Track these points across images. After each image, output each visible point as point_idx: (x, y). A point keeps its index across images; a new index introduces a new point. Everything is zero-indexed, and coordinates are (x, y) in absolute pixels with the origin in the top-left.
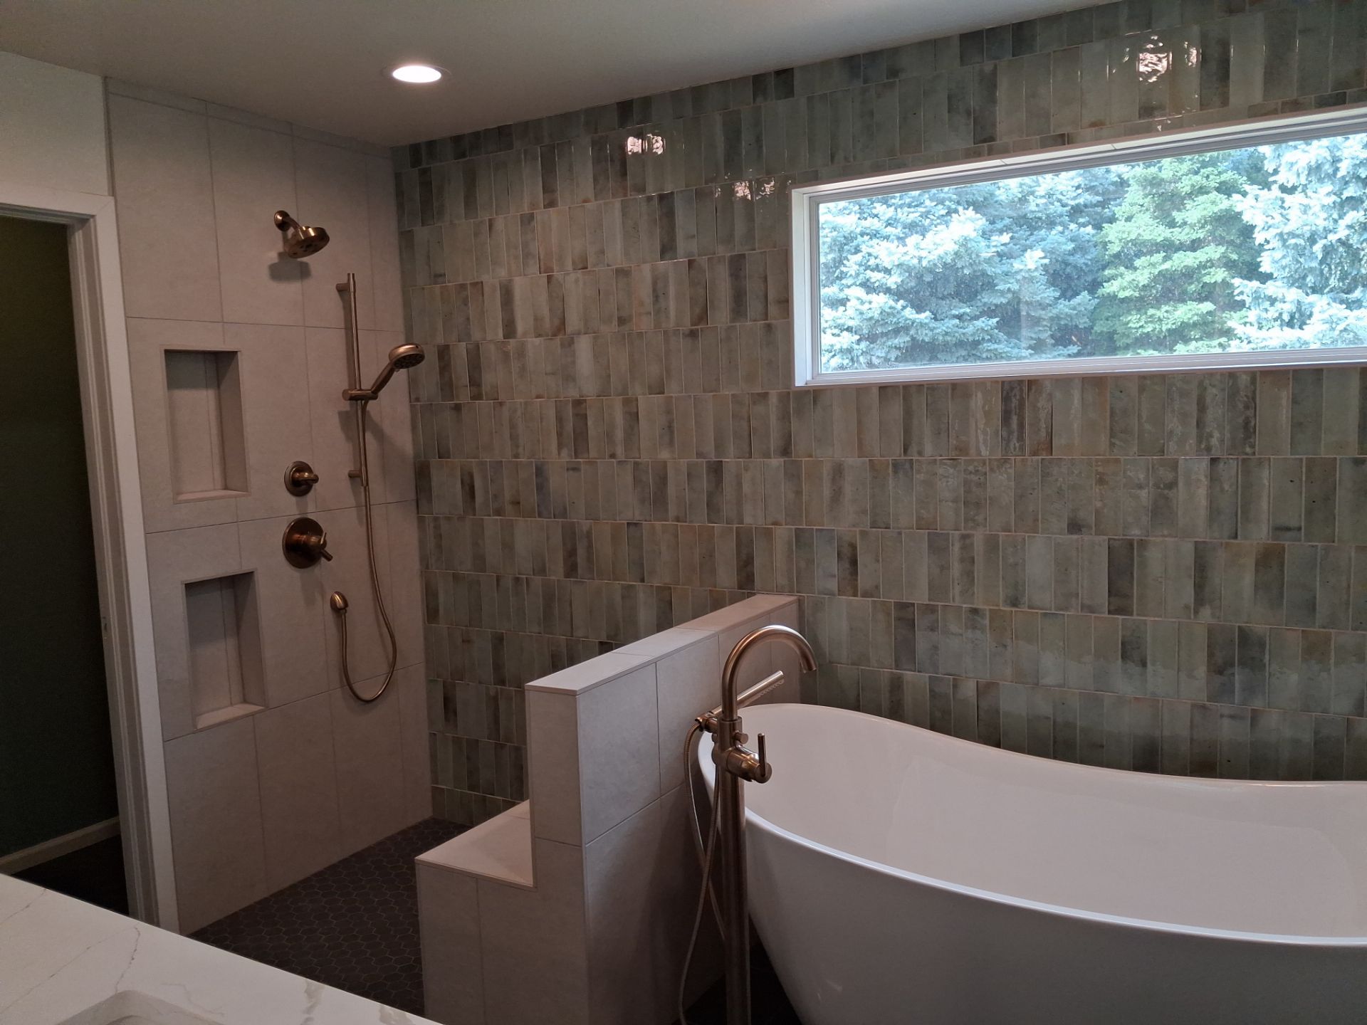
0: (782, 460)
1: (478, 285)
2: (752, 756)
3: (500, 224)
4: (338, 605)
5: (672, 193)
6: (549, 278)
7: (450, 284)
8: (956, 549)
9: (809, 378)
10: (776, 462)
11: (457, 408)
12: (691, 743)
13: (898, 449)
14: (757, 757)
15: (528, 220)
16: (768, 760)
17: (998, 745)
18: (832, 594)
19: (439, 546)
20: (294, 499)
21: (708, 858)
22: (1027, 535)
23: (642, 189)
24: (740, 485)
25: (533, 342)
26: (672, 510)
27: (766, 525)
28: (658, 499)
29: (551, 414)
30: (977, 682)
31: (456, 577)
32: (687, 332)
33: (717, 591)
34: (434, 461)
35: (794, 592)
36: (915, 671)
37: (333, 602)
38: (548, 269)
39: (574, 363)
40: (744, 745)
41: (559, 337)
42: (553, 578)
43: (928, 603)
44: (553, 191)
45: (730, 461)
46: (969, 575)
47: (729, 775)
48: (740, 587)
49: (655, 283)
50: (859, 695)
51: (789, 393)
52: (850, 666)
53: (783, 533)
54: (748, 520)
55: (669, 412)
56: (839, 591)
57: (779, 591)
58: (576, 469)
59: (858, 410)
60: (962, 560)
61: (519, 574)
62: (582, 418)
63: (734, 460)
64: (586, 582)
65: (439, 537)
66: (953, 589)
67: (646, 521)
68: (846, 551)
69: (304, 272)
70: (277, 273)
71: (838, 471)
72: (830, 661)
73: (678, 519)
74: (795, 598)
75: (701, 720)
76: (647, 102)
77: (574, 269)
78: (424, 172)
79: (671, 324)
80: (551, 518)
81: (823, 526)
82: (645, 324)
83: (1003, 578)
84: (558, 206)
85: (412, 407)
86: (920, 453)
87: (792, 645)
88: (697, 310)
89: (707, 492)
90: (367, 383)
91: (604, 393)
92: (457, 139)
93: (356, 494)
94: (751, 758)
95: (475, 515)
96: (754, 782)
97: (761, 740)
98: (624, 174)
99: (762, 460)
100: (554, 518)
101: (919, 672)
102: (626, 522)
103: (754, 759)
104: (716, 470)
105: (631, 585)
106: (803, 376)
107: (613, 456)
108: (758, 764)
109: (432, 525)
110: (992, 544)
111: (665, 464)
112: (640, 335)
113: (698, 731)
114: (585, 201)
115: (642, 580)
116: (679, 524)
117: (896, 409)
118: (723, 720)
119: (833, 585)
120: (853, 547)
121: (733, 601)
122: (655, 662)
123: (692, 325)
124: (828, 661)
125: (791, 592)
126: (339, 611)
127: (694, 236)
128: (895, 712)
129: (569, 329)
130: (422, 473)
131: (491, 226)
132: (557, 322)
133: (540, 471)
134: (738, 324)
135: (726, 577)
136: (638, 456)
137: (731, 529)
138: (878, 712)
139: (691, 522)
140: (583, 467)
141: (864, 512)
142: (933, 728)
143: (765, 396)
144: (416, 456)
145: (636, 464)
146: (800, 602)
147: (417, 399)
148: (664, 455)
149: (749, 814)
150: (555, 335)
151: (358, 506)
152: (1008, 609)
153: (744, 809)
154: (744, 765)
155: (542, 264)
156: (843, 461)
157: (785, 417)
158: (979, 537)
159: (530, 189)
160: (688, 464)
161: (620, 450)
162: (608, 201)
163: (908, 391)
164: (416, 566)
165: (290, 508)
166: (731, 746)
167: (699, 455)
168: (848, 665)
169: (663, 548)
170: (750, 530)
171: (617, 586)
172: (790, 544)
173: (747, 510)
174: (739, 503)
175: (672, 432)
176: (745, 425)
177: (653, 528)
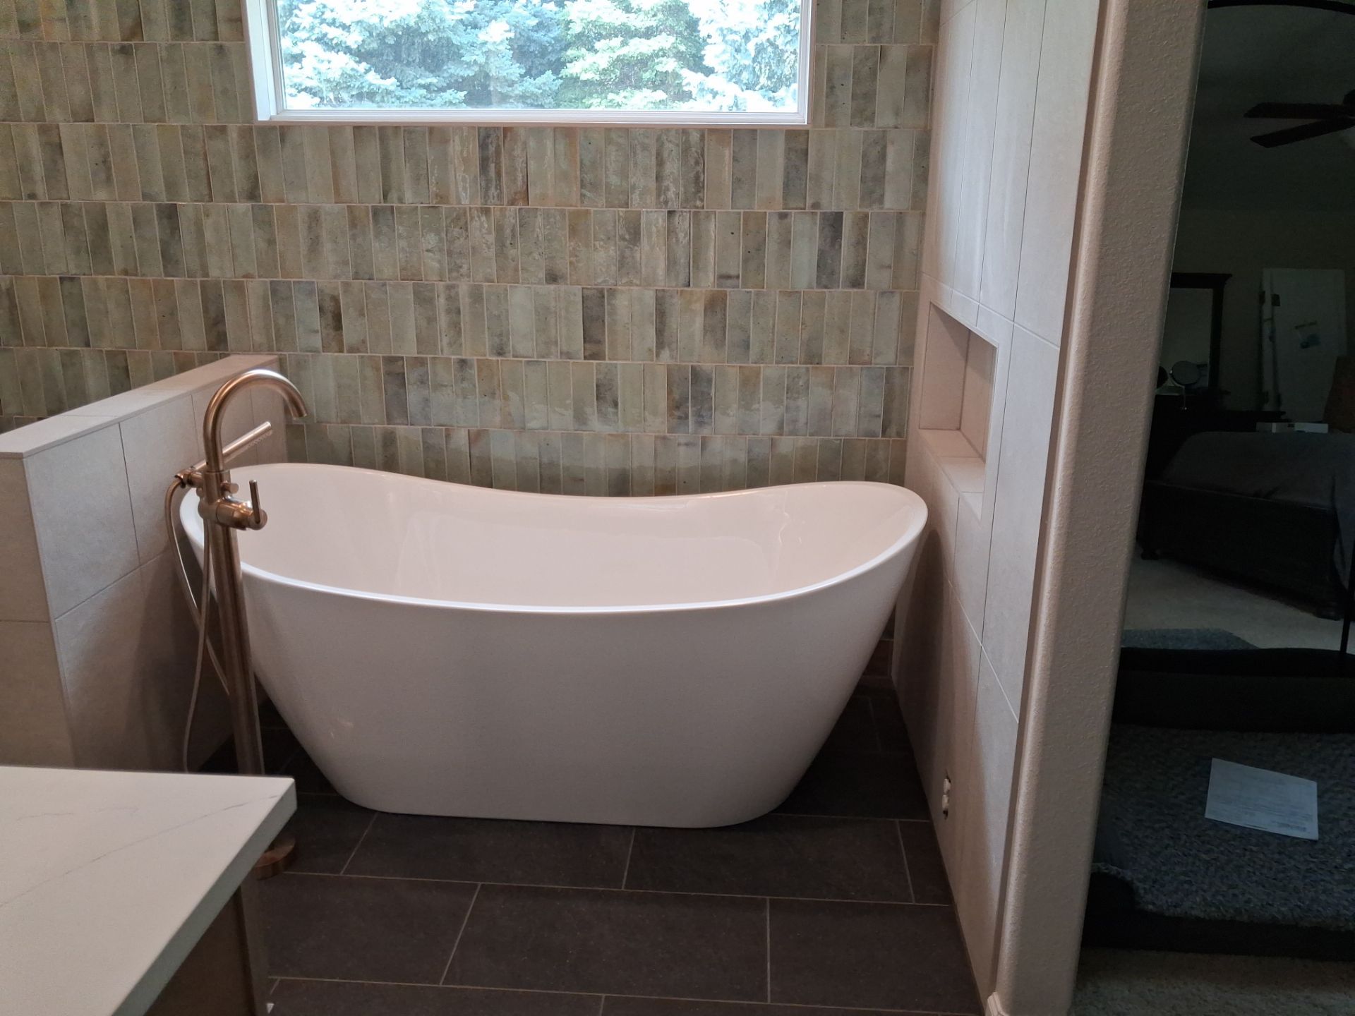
0: (250, 204)
2: (244, 504)
8: (441, 302)
9: (273, 113)
10: (243, 207)
12: (173, 500)
13: (378, 195)
14: (249, 504)
16: (262, 506)
17: (491, 486)
18: (316, 351)
21: (204, 615)
22: (509, 285)
24: (201, 232)
26: (118, 263)
27: (235, 277)
28: (99, 248)
30: (469, 431)
32: (117, 48)
33: (183, 355)
35: (273, 351)
36: (407, 425)
40: (234, 495)
43: (416, 355)
45: (187, 205)
46: (456, 326)
47: (219, 528)
48: (211, 348)
50: (351, 453)
51: (251, 128)
52: (340, 425)
53: (255, 288)
54: (214, 273)
55: (102, 144)
56: (323, 347)
57: (257, 350)
59: (333, 153)
60: (448, 311)
63: (191, 203)
66: (441, 341)
67: (84, 275)
68: (329, 305)
71: (314, 218)
72: (318, 422)
73: (126, 272)
74: (276, 356)
75: (182, 477)
79: (95, 36)
81: (302, 278)
82: (58, 33)
83: (488, 328)
86: (401, 200)
87: (280, 391)
88: (129, 22)
89: (161, 240)
94: (243, 507)
96: (249, 531)
97: (253, 487)
99: (225, 204)
101: (411, 425)
102: (58, 276)
103: (248, 508)
104: (170, 214)
105: (74, 351)
106: (266, 110)
107: (32, 196)
108: (252, 512)
110: (476, 296)
111: (103, 206)
112: (53, 47)
113: (179, 488)
115: (88, 345)
116: (128, 278)
117: (373, 152)
118: (208, 472)
119: (317, 341)
120: (336, 300)
121: (204, 361)
122: (118, 422)
123: (122, 40)
124: (315, 422)
125: (270, 350)
128: (390, 465)
134: (182, 43)
135: (193, 336)
136: (65, 196)
137: (194, 284)
138: (371, 466)
139: (143, 275)
141: (346, 263)
142: (428, 476)
143: (223, 130)
145: (65, 207)
146: (282, 362)
148: (101, 195)
149: (246, 567)
152: (494, 358)
153: (239, 563)
154: (236, 515)
156: (319, 207)
157: (248, 156)
158: (463, 288)
160: (132, 207)
161: (41, 189)
163: (384, 133)
166: (219, 497)
167: (146, 196)
168: (338, 423)
169: (111, 306)
170: (217, 284)
171: (55, 352)
172: (265, 298)
173: (213, 261)
174: (202, 253)
175: (109, 169)
176: (201, 163)
177: (95, 282)
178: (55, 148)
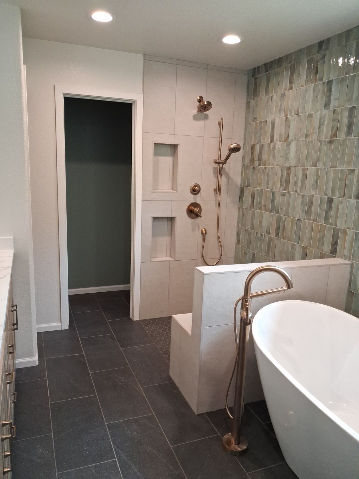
0: (356, 200)
1: (266, 121)
3: (274, 98)
4: (203, 233)
5: (332, 80)
6: (286, 118)
7: (258, 122)
10: (353, 201)
11: (254, 168)
15: (283, 95)
19: (243, 218)
20: (192, 195)
23: (321, 79)
24: (338, 209)
25: (278, 145)
26: (313, 217)
27: (345, 228)
28: (308, 211)
29: (280, 172)
31: (245, 230)
32: (329, 141)
33: (323, 253)
34: (245, 187)
37: (202, 231)
38: (287, 115)
39: (289, 152)
41: (286, 142)
42: (271, 236)
44: (292, 83)
45: (336, 199)
48: (331, 253)
49: (320, 119)
53: (350, 233)
54: (338, 225)
55: (317, 175)
57: (345, 258)
58: (284, 195)
61: (262, 233)
62: (289, 175)
64: (281, 240)
65: (243, 215)
67: (303, 219)
69: (206, 117)
70: (195, 118)
73: (314, 220)
74: (351, 262)
76: (329, 40)
77: (294, 115)
78: (256, 79)
79: (323, 137)
80: (274, 213)
82: (314, 137)
84: (293, 89)
85: (242, 167)
88: (334, 132)
89: (326, 210)
90: (223, 158)
91: (297, 166)
92: (266, 65)
93: (216, 197)
95: (253, 209)
98: (316, 73)
99: (348, 199)
100: (275, 213)
102: (296, 219)
104: (330, 201)
105: (294, 244)
107: (296, 191)
109: (242, 210)
111: (313, 196)
112: (312, 142)
114: (302, 86)
115: (299, 243)
116: (314, 222)
123: (331, 138)
125: (350, 259)
126: (204, 235)
127: (337, 99)
129: (290, 139)
130: (242, 191)
131: (272, 98)
132: (286, 136)
133: (273, 195)
134: (348, 138)
135: (327, 248)
136: (304, 192)
137: (332, 228)
139: (318, 222)
140: (286, 195)
143: (353, 171)
144: (241, 185)
145: (303, 195)
146: (352, 265)
147: (244, 165)
148: (313, 193)
150: (285, 141)
151: (216, 201)
155: (285, 113)
159: (286, 82)
160: (321, 198)
161: (299, 190)
162: (310, 85)
164: (236, 224)
165: (191, 199)
167: (325, 194)
169: (307, 231)
170: (338, 230)
171: (290, 243)
172: (352, 238)
173: (339, 220)
174: (336, 217)
175: (317, 184)
176: (344, 183)
177: (305, 222)
178: (305, 175)
